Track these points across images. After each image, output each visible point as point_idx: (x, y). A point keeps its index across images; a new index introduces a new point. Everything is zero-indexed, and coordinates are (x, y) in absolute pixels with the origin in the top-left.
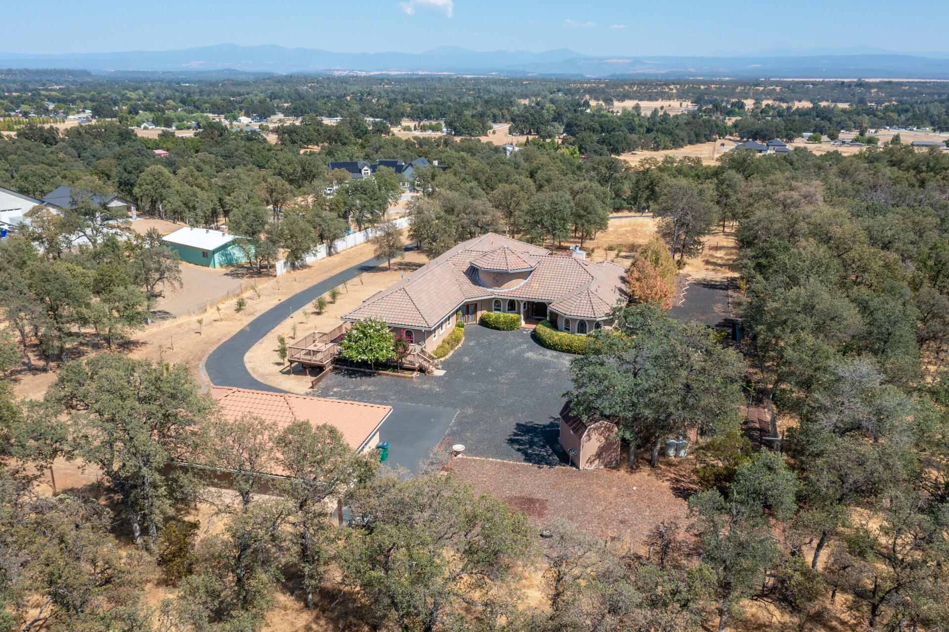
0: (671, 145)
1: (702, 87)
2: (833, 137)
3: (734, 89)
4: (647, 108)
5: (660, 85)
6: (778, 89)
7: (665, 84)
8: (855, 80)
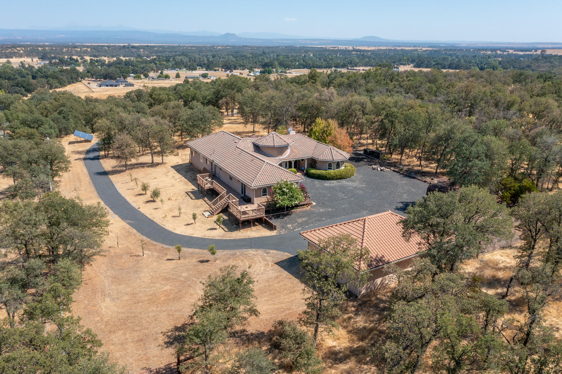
0: (59, 85)
1: (40, 49)
2: (146, 76)
3: (61, 50)
4: (15, 63)
5: (10, 48)
6: (89, 50)
7: (13, 47)
8: (127, 45)
